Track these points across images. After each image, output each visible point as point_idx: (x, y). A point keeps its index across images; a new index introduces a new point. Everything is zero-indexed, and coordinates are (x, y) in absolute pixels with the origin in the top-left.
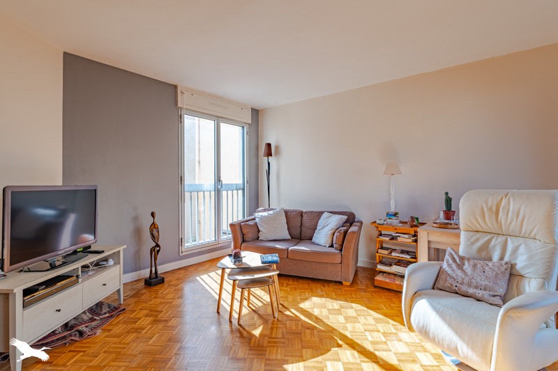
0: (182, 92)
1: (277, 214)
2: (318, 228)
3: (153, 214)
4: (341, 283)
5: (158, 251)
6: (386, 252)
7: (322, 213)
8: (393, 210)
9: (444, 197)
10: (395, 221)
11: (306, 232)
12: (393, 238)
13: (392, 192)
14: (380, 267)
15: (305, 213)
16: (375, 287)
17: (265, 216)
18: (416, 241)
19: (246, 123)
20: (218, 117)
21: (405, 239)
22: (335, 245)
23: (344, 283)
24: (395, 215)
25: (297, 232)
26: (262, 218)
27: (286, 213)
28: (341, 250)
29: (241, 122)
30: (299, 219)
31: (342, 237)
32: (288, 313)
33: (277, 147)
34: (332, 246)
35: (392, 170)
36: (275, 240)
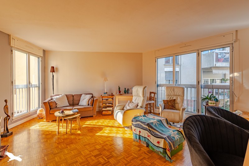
0: (13, 38)
1: (63, 96)
2: (81, 100)
3: (6, 101)
4: (93, 116)
5: (9, 119)
6: (105, 104)
7: (82, 95)
8: (106, 92)
9: (118, 87)
10: (106, 95)
11: (76, 102)
12: (107, 100)
13: (105, 86)
14: (103, 109)
15: (75, 95)
16: (103, 115)
17: (58, 98)
18: (113, 100)
19: (41, 56)
20: (29, 53)
21: (110, 100)
22: (90, 105)
23: (94, 116)
24: (106, 93)
25: (71, 103)
26: (57, 99)
27: (66, 95)
28: (92, 106)
29: (39, 56)
30: (72, 98)
31: (92, 102)
32: (83, 126)
33: (57, 68)
34: (88, 105)
35: (106, 80)
36: (64, 107)
